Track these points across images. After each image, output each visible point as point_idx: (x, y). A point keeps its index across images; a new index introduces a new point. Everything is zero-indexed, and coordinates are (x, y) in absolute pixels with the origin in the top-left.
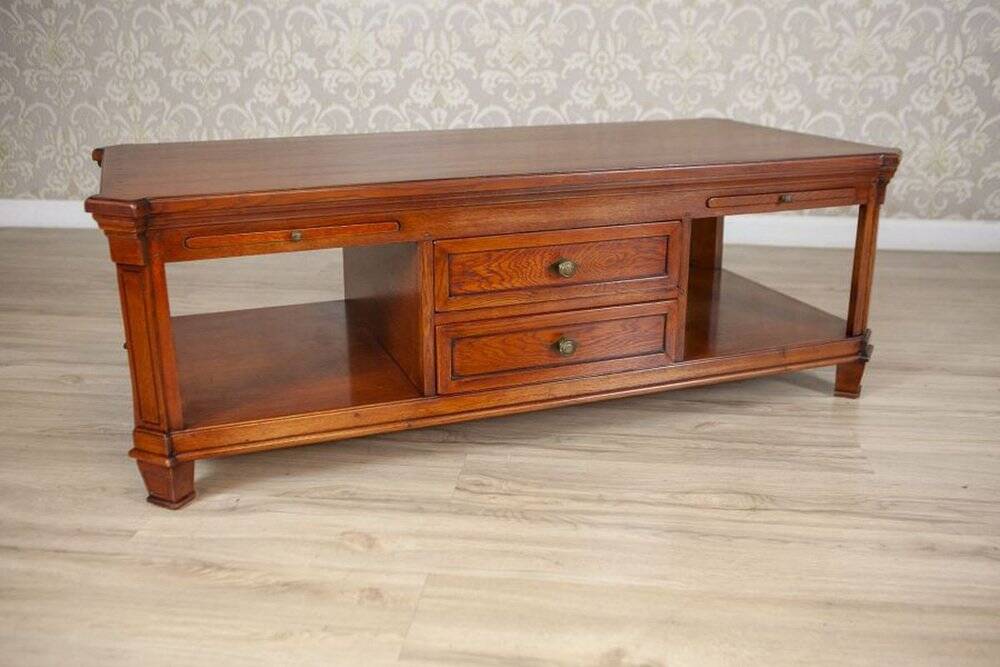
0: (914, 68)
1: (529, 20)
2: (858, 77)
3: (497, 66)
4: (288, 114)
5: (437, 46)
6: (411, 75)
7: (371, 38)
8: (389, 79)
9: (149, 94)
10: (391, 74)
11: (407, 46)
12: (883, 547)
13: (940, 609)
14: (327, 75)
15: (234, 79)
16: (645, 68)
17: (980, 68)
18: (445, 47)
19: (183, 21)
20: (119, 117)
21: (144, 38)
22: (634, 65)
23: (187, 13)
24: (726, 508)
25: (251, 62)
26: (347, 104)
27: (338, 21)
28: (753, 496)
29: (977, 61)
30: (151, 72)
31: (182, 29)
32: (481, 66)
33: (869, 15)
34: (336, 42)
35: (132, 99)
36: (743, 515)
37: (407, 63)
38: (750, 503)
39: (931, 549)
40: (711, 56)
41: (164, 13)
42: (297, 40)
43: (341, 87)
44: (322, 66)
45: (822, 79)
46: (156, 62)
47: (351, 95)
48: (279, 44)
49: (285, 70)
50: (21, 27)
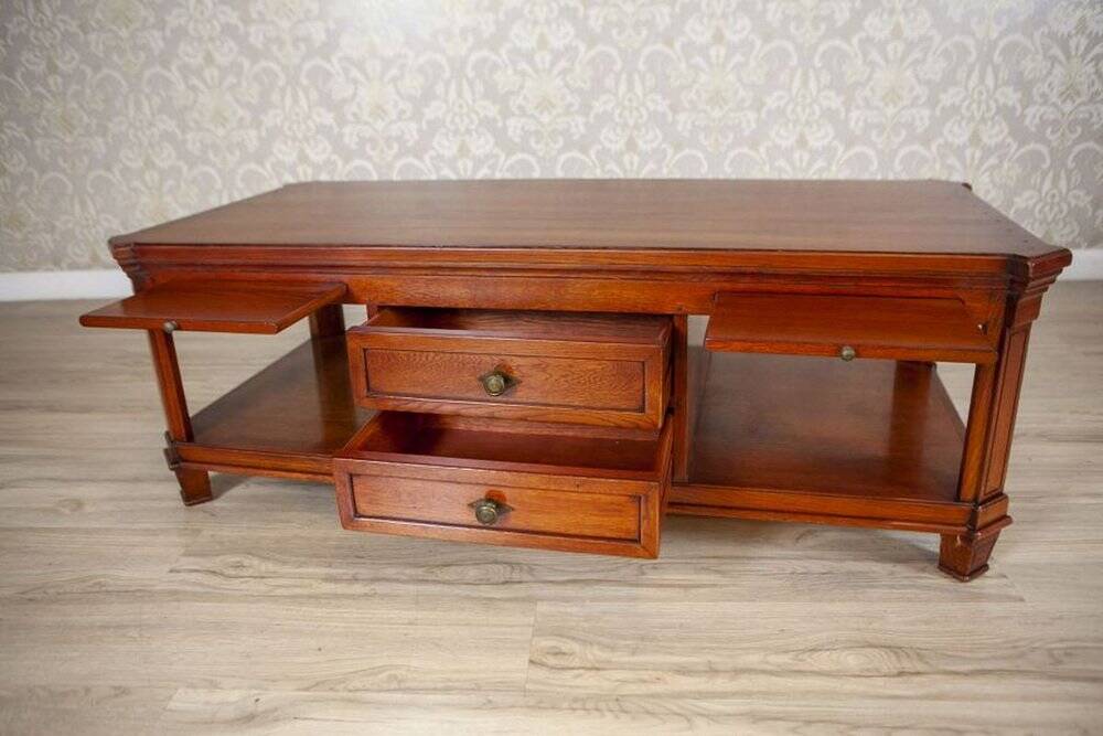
0: (947, 99)
1: (553, 64)
7: (390, 88)
8: (411, 132)
9: (166, 157)
10: (413, 126)
11: (428, 95)
14: (347, 130)
15: (251, 138)
16: (675, 108)
17: (1011, 97)
18: (468, 95)
19: (195, 81)
20: (136, 183)
21: (156, 100)
22: (662, 106)
23: (199, 72)
25: (270, 119)
26: (369, 158)
27: (355, 73)
30: (167, 136)
31: (193, 88)
34: (355, 95)
35: (149, 164)
37: (431, 112)
40: (742, 93)
41: (174, 74)
42: (314, 95)
43: (362, 141)
44: (342, 121)
45: (854, 114)
46: (170, 125)
47: (373, 149)
48: (296, 100)
49: (303, 127)
50: (28, 94)
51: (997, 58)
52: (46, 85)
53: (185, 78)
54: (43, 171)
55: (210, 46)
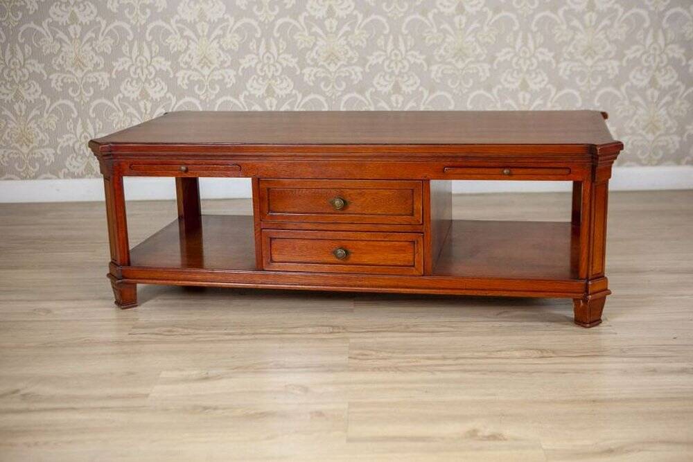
3: (316, 65)
5: (268, 50)
6: (248, 73)
7: (215, 44)
8: (230, 76)
9: (33, 93)
10: (232, 73)
11: (244, 50)
14: (180, 74)
15: (104, 79)
18: (274, 50)
19: (61, 35)
20: (7, 112)
22: (420, 60)
23: (65, 29)
24: (525, 358)
25: (120, 65)
26: (196, 96)
27: (188, 32)
30: (34, 76)
31: (61, 41)
32: (302, 64)
34: (187, 49)
35: (18, 97)
37: (246, 63)
41: (44, 29)
42: (155, 48)
44: (176, 68)
46: (39, 68)
47: (200, 89)
53: (53, 32)
55: (76, 10)
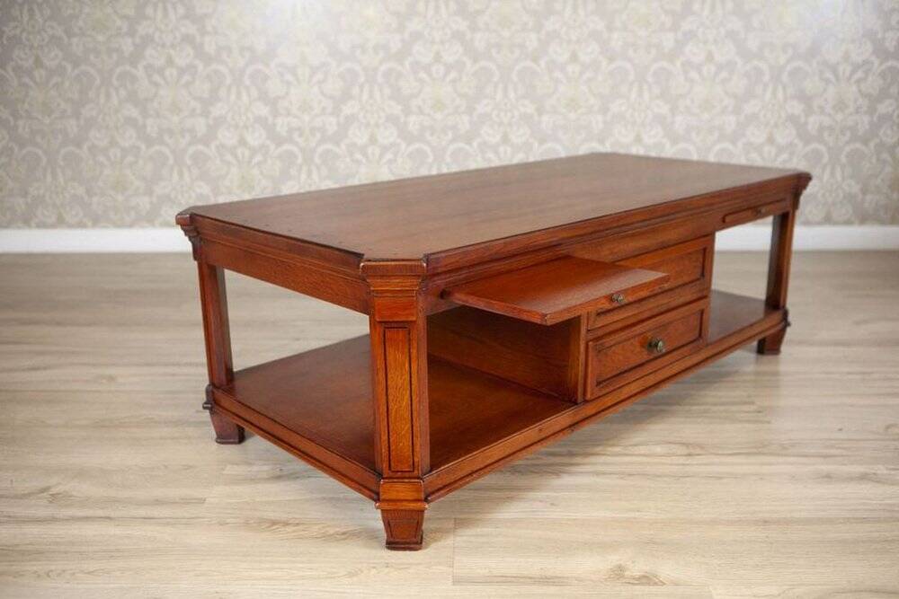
0: (749, 108)
1: (446, 75)
2: (706, 116)
3: (421, 111)
4: (247, 153)
5: (371, 96)
6: (351, 119)
7: (316, 89)
8: (331, 124)
9: (129, 138)
10: (333, 120)
11: (346, 96)
12: (794, 478)
13: (847, 520)
14: (279, 121)
15: (201, 125)
16: (540, 111)
17: (796, 108)
18: (377, 95)
19: (157, 78)
20: (101, 159)
21: (123, 93)
22: (530, 109)
23: (161, 71)
24: (668, 455)
25: (218, 110)
26: (296, 144)
27: (289, 77)
28: (686, 445)
29: (795, 103)
30: (130, 121)
31: (156, 85)
32: (407, 111)
33: (713, 69)
34: (287, 94)
35: (113, 143)
36: (682, 460)
37: (348, 109)
38: (684, 450)
39: (828, 477)
40: (592, 101)
41: (140, 72)
42: (254, 93)
43: (291, 131)
44: (276, 114)
45: (679, 119)
46: (134, 112)
47: (301, 135)
48: (239, 95)
49: (244, 118)
50: (15, 83)
51: (785, 78)
52: (32, 78)
53: (149, 76)
54: (22, 146)
55: (172, 52)
